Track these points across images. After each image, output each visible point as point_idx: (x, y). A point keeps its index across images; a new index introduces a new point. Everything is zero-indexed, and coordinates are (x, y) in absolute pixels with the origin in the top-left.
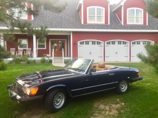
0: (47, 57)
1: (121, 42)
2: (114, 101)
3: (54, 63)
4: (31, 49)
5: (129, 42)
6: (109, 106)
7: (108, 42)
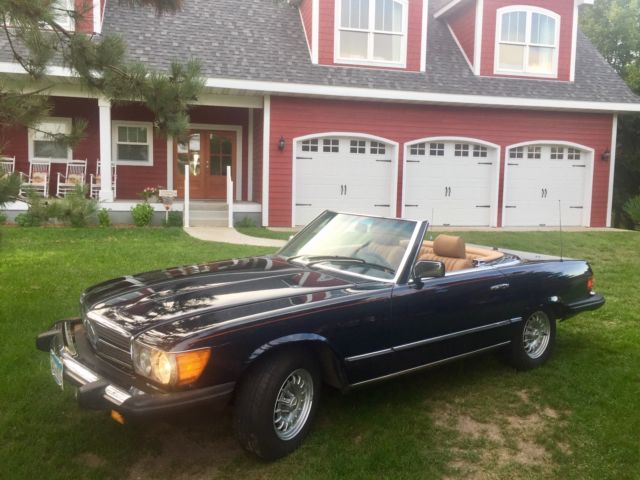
0: (161, 200)
1: (466, 146)
2: (512, 399)
3: (191, 226)
4: (86, 162)
5: (498, 147)
6: (496, 423)
7: (415, 146)
